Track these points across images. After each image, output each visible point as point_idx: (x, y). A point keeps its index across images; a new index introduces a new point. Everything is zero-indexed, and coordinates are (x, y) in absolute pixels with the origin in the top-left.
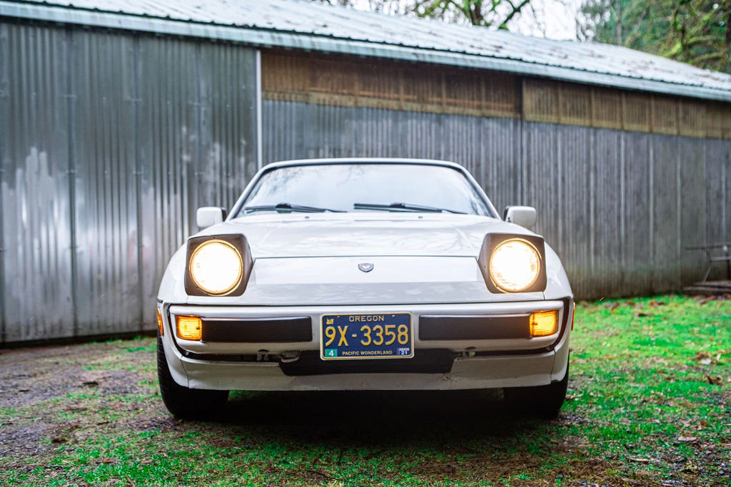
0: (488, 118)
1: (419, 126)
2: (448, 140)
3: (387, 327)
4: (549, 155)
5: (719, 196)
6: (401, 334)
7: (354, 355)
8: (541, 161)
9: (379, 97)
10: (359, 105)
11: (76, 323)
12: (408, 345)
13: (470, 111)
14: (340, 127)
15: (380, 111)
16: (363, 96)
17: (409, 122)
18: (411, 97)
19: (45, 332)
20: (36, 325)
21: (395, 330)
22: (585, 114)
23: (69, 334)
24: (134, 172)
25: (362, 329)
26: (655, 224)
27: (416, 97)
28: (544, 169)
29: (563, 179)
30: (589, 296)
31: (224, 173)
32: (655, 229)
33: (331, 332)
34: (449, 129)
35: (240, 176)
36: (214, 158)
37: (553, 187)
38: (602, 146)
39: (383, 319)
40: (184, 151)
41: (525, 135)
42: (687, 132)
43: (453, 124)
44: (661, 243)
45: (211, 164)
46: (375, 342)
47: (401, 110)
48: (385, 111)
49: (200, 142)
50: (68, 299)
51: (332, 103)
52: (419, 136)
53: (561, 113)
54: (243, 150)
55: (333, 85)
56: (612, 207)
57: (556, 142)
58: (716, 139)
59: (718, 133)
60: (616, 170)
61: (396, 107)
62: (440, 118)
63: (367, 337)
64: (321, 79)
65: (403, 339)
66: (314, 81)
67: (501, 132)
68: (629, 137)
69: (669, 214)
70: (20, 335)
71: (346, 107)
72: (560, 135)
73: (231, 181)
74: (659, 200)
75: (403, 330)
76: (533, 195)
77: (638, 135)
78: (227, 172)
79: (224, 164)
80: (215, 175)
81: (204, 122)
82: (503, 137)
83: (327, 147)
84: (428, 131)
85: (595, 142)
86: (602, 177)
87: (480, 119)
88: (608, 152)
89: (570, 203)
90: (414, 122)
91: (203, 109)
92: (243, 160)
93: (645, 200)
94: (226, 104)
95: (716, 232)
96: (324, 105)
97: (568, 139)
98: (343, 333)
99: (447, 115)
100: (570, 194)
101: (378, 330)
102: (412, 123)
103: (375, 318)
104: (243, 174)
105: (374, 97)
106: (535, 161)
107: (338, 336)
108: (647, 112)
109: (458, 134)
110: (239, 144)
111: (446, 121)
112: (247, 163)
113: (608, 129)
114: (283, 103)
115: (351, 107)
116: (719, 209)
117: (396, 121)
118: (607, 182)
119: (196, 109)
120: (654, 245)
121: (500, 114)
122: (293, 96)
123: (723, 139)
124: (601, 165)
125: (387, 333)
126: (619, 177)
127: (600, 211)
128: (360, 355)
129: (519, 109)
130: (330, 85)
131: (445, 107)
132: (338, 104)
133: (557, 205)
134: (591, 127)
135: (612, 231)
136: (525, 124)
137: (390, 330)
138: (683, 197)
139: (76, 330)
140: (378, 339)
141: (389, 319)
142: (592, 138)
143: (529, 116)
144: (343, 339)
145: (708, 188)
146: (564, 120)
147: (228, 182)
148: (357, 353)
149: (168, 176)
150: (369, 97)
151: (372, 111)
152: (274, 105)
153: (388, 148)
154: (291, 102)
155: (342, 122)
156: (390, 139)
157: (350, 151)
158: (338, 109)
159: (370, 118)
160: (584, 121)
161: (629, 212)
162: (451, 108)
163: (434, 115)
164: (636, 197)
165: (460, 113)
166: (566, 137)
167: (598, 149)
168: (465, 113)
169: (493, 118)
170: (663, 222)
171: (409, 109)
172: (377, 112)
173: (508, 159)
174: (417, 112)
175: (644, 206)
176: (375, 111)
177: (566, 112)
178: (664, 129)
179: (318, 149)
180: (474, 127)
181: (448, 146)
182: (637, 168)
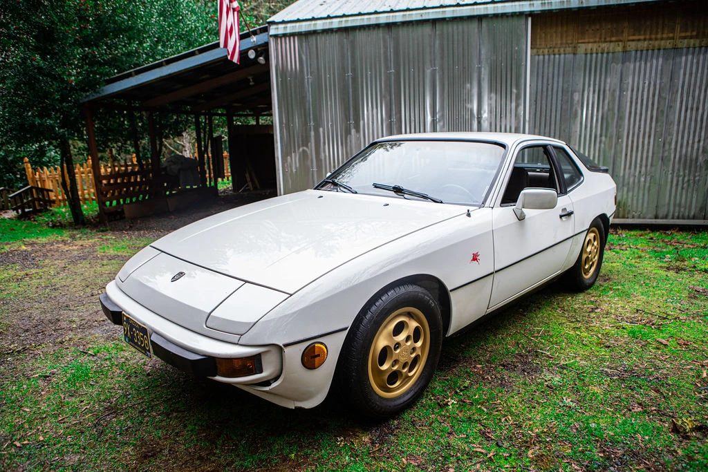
1: (695, 61)
3: (141, 333)
9: (650, 39)
10: (628, 49)
14: (606, 71)
15: (650, 51)
16: (633, 40)
17: (684, 58)
18: (688, 34)
27: (694, 33)
31: (499, 115)
35: (511, 117)
36: (491, 104)
39: (139, 327)
40: (468, 101)
47: (675, 48)
48: (656, 51)
49: (480, 94)
51: (600, 50)
54: (514, 97)
55: (601, 35)
61: (669, 46)
64: (591, 31)
65: (147, 345)
66: (583, 34)
71: (614, 53)
75: (146, 339)
79: (498, 108)
80: (491, 117)
81: (484, 79)
83: (592, 89)
90: (690, 57)
91: (482, 70)
92: (514, 105)
94: (501, 63)
96: (591, 53)
102: (686, 59)
104: (513, 115)
105: (645, 40)
110: (511, 93)
112: (517, 106)
114: (552, 56)
115: (619, 52)
117: (666, 59)
119: (477, 70)
122: (562, 50)
125: (141, 338)
130: (598, 36)
132: (606, 51)
140: (139, 341)
147: (501, 121)
150: (639, 40)
151: (641, 54)
152: (544, 58)
153: (655, 85)
154: (560, 54)
155: (609, 65)
156: (659, 76)
157: (614, 91)
158: (605, 55)
159: (638, 59)
171: (685, 46)
172: (647, 53)
174: (694, 48)
176: (644, 52)
179: (583, 91)
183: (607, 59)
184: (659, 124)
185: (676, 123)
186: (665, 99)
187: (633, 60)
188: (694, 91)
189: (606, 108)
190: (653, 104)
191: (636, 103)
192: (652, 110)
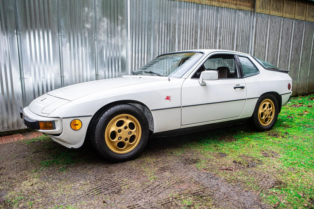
0: (240, 10)
1: (208, 13)
2: (221, 21)
4: (264, 30)
8: (261, 33)
13: (232, 6)
15: (190, 3)
19: (9, 127)
22: (281, 10)
26: (301, 63)
28: (262, 37)
29: (269, 42)
31: (109, 35)
32: (301, 66)
34: (222, 15)
35: (118, 37)
36: (104, 26)
37: (264, 46)
38: (286, 26)
40: (86, 22)
41: (255, 19)
43: (225, 13)
44: (302, 71)
45: (102, 30)
47: (200, 4)
48: (193, 4)
49: (96, 17)
52: (208, 18)
53: (271, 9)
56: (286, 56)
57: (267, 24)
60: (290, 38)
61: (198, 2)
62: (218, 9)
67: (245, 17)
68: (297, 22)
69: (307, 58)
71: (174, 1)
72: (269, 20)
73: (113, 39)
74: (304, 52)
76: (256, 50)
77: (300, 21)
79: (109, 30)
80: (104, 36)
81: (98, 5)
82: (245, 20)
83: (164, 22)
84: (213, 15)
85: (283, 24)
86: (284, 41)
87: (236, 11)
88: (288, 30)
89: (270, 53)
92: (119, 28)
93: (299, 52)
97: (273, 23)
99: (222, 7)
100: (271, 49)
102: (205, 11)
104: (120, 36)
106: (258, 33)
108: (305, 11)
109: (226, 18)
110: (118, 19)
111: (221, 11)
112: (122, 30)
113: (289, 18)
117: (198, 10)
118: (286, 43)
120: (300, 72)
121: (245, 8)
124: (284, 36)
126: (291, 41)
127: (282, 57)
129: (254, 6)
131: (221, 3)
133: (265, 54)
134: (282, 17)
135: (285, 66)
136: (255, 14)
142: (282, 22)
143: (258, 10)
146: (273, 13)
147: (111, 40)
151: (187, 4)
153: (193, 24)
155: (172, 9)
156: (194, 19)
157: (175, 25)
158: (170, 1)
159: (185, 7)
160: (280, 14)
161: (292, 57)
162: (224, 4)
163: (215, 7)
164: (296, 50)
165: (228, 7)
166: (272, 21)
167: (284, 27)
168: (230, 7)
169: (242, 10)
170: (304, 62)
171: (204, 3)
172: (189, 4)
173: (246, 32)
174: (208, 5)
175: (298, 55)
176: (188, 3)
177: (273, 9)
178: (310, 19)
179: (159, 23)
180: (233, 14)
181: (221, 24)
182: (298, 37)
183: (171, 4)
185: (202, 47)
186: (198, 32)
187: (183, 7)
188: (209, 30)
190: (193, 35)
191: (185, 34)
192: (193, 38)
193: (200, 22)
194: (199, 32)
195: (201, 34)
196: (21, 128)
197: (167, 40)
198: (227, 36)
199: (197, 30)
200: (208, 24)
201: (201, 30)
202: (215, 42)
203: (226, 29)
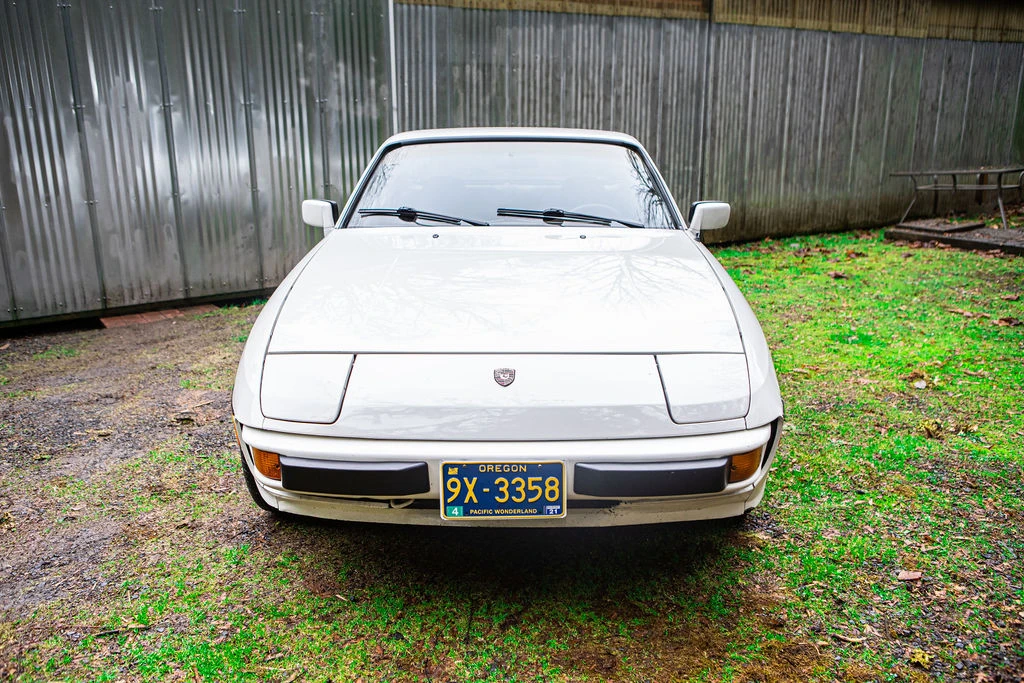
0: (670, 19)
1: (586, 32)
2: (621, 49)
3: (530, 479)
4: (741, 64)
5: (934, 109)
6: (549, 488)
7: (486, 515)
8: (730, 72)
10: (514, 7)
11: (186, 283)
12: (559, 502)
13: (649, 12)
14: (490, 38)
15: (539, 14)
17: (575, 27)
19: (152, 295)
20: (141, 287)
21: (542, 484)
22: (787, 12)
23: (180, 296)
24: (242, 102)
25: (497, 482)
26: (857, 145)
28: (733, 82)
29: (755, 94)
30: (775, 230)
31: (351, 99)
32: (857, 151)
33: (454, 485)
34: (622, 36)
35: (370, 102)
36: (338, 80)
37: (742, 104)
38: (804, 51)
39: (525, 470)
40: (302, 73)
41: (713, 40)
42: (906, 31)
43: (628, 29)
44: (861, 166)
45: (335, 88)
46: (514, 498)
47: (565, 12)
48: (545, 14)
49: (320, 61)
50: (175, 256)
51: (481, 6)
52: (586, 46)
53: (758, 12)
54: (372, 69)
56: (810, 126)
57: (749, 48)
58: (940, 38)
59: (942, 32)
60: (818, 81)
61: (558, 9)
62: (611, 21)
63: (503, 492)
65: (552, 493)
67: (685, 37)
68: (837, 40)
69: (874, 133)
70: (124, 301)
71: (498, 11)
72: (755, 38)
73: (359, 107)
74: (865, 116)
75: (552, 483)
76: (718, 115)
77: (846, 37)
78: (355, 98)
79: (350, 87)
80: (340, 101)
81: (324, 36)
82: (687, 44)
83: (475, 62)
84: (597, 39)
85: (796, 46)
86: (801, 89)
87: (659, 22)
88: (811, 60)
89: (760, 123)
90: (581, 26)
91: (322, 19)
92: (373, 82)
93: (848, 116)
94: (350, 12)
95: (925, 152)
96: (471, 9)
97: (764, 44)
98: (470, 487)
99: (621, 17)
100: (761, 112)
101: (519, 484)
102: (577, 29)
103: (515, 468)
104: (374, 100)
106: (723, 72)
107: (464, 490)
108: (861, 7)
109: (633, 40)
110: (368, 62)
111: (619, 25)
112: (378, 86)
113: (813, 30)
115: (504, 10)
116: (933, 123)
117: (558, 27)
118: (807, 96)
119: (313, 18)
120: (854, 169)
121: (684, 14)
123: (947, 38)
124: (801, 76)
125: (531, 488)
126: (821, 88)
127: (795, 132)
128: (494, 514)
129: (708, 7)
131: (619, 7)
132: (489, 7)
133: (746, 125)
134: (793, 27)
135: (807, 153)
136: (714, 26)
137: (534, 483)
138: (892, 111)
139: (187, 291)
140: (519, 495)
141: (533, 469)
142: (793, 42)
143: (720, 16)
144: (471, 494)
145: (922, 99)
146: (762, 20)
147: (355, 109)
148: (490, 511)
149: (284, 104)
151: (530, 15)
152: (409, 10)
153: (548, 61)
154: (430, 6)
155: (493, 29)
156: (551, 49)
157: (503, 66)
158: (488, 13)
159: (527, 24)
160: (785, 21)
161: (828, 131)
162: (626, 8)
163: (604, 18)
164: (838, 113)
165: (637, 14)
166: (762, 41)
167: (799, 55)
168: (642, 14)
169: (676, 19)
170: (866, 142)
171: (574, 11)
172: (536, 15)
173: (691, 71)
174: (584, 15)
175: (846, 124)
176: (533, 14)
177: (764, 10)
178: (878, 28)
179: (464, 65)
180: (652, 31)
181: (620, 56)
182: (842, 78)
183: (491, 19)
184: (555, 116)
185: (573, 114)
186: (560, 81)
187: (520, 23)
188: (588, 73)
189: (494, 90)
190: (547, 88)
191: (529, 86)
192: (547, 96)
193: (565, 55)
194: (563, 79)
195: (568, 83)
196: (175, 298)
197: (484, 102)
198: (637, 83)
199: (558, 76)
200: (586, 59)
201: (569, 74)
202: (607, 100)
203: (634, 69)
